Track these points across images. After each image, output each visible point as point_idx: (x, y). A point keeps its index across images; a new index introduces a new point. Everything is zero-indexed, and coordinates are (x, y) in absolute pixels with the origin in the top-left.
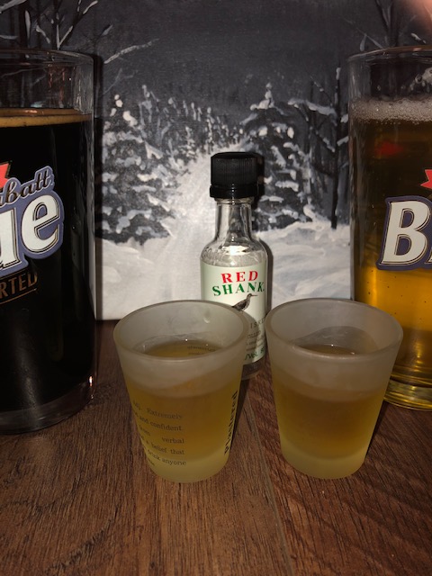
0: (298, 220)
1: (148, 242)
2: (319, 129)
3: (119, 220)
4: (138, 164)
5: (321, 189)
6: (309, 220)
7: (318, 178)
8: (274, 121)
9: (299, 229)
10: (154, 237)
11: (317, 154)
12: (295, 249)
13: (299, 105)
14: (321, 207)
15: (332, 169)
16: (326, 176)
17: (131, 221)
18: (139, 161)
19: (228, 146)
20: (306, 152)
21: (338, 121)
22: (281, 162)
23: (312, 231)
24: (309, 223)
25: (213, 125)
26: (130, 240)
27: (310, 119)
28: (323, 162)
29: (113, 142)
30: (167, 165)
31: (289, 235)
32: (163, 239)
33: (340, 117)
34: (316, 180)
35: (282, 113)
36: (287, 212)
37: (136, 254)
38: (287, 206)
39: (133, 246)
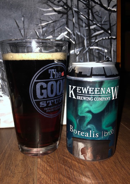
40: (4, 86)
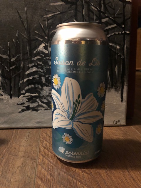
2: (3, 63)
11: (3, 72)
14: (6, 91)
15: (9, 77)
16: (7, 80)
21: (10, 60)
23: (3, 99)
24: (2, 96)
28: (5, 75)
34: (3, 81)
40: (4, 84)
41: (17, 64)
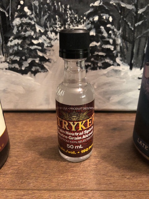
0: (113, 65)
1: (38, 74)
2: (126, 17)
3: (23, 63)
4: (32, 35)
5: (125, 50)
6: (119, 65)
7: (124, 44)
8: (102, 13)
9: (113, 70)
10: (40, 72)
11: (124, 31)
12: (111, 79)
13: (116, 4)
14: (125, 58)
15: (131, 39)
16: (128, 43)
17: (29, 63)
18: (32, 33)
19: (78, 26)
20: (119, 30)
21: (136, 12)
22: (105, 34)
23: (120, 71)
24: (118, 67)
25: (70, 14)
26: (29, 73)
27: (121, 11)
28: (127, 35)
29: (19, 23)
30: (47, 36)
31: (108, 73)
32: (45, 73)
33: (137, 10)
34: (123, 45)
35: (107, 8)
36: (107, 60)
37: (32, 80)
38: (108, 58)
39: (31, 76)
40: (124, 49)
41: (145, 19)
